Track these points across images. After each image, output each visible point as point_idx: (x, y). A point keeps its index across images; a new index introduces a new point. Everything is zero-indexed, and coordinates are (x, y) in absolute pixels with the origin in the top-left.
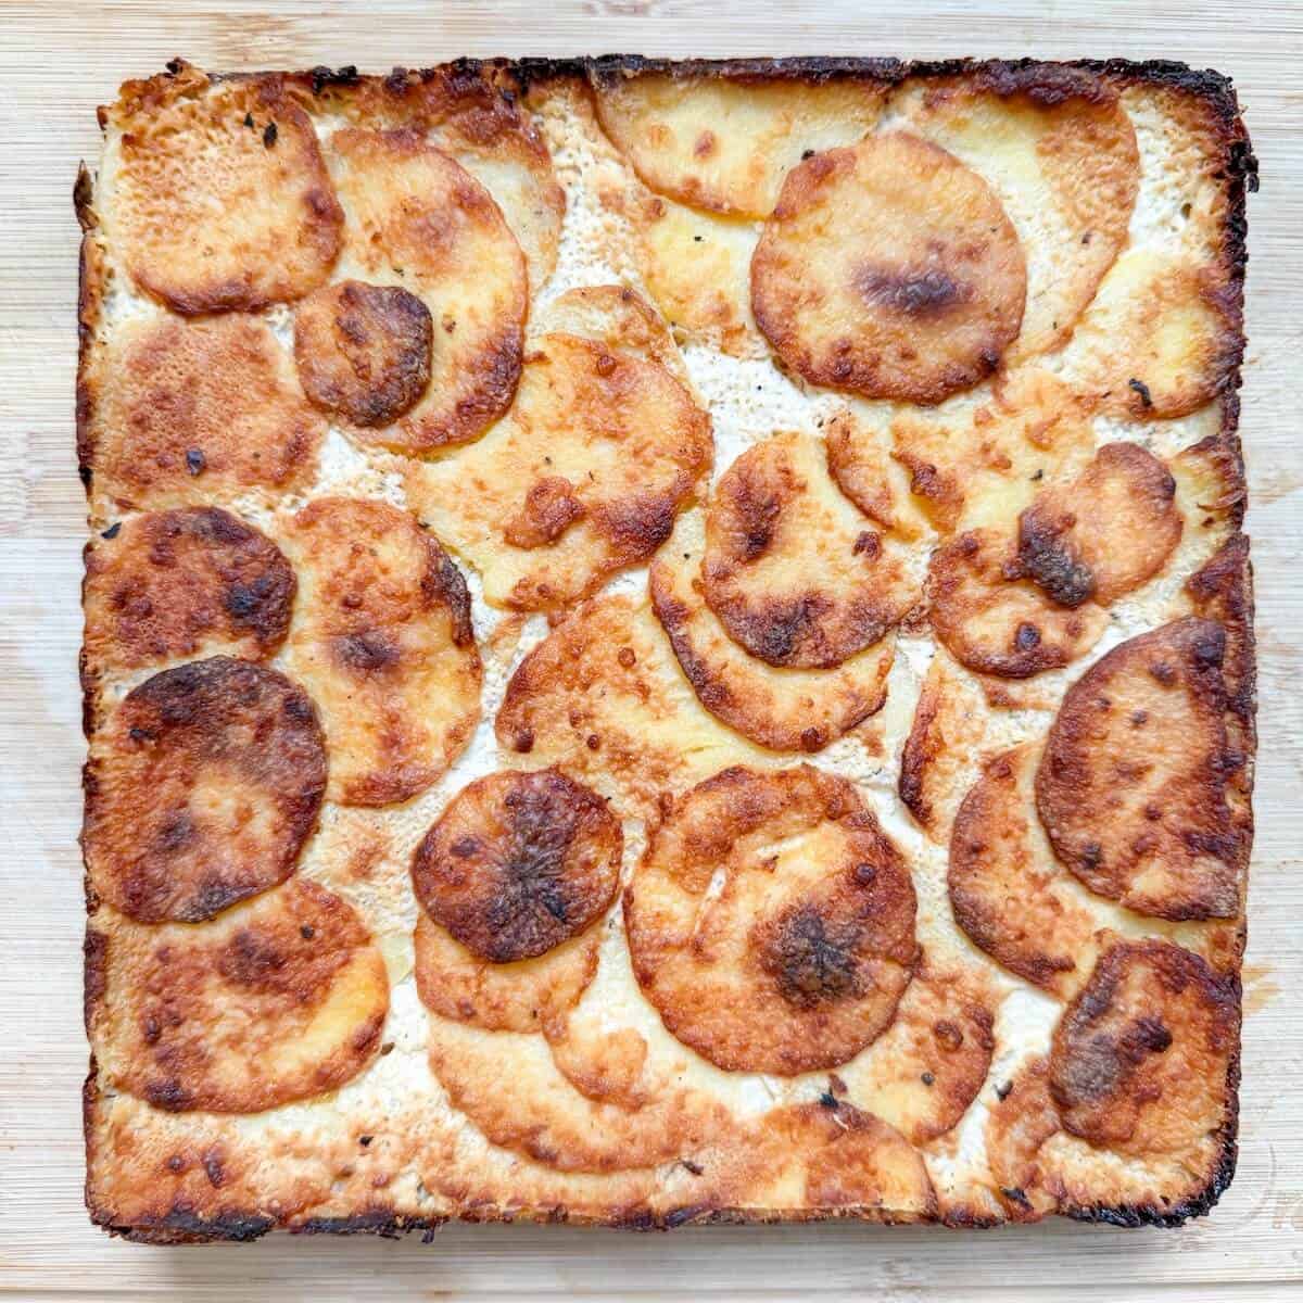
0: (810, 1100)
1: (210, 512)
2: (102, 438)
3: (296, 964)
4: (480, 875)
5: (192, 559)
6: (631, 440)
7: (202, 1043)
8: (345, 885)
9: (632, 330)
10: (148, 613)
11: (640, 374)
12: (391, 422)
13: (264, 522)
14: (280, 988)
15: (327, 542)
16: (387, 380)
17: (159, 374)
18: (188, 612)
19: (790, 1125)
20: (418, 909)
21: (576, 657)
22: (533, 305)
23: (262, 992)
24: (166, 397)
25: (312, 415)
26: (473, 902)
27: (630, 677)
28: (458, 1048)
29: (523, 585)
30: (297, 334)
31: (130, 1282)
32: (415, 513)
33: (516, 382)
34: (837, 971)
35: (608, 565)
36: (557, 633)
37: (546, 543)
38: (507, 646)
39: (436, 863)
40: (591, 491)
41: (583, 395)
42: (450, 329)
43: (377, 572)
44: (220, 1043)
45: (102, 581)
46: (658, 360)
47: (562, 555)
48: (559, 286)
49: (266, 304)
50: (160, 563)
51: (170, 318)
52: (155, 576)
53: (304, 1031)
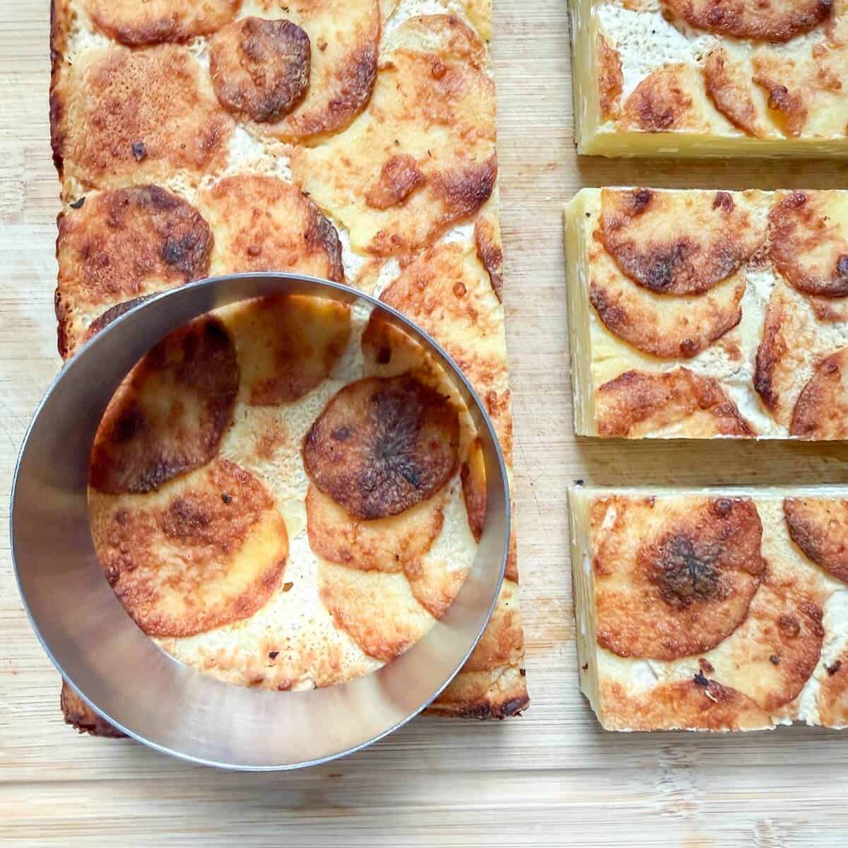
0: (685, 679)
1: (151, 188)
2: (71, 134)
3: (219, 522)
4: (354, 454)
5: (136, 222)
6: (459, 126)
7: (150, 584)
8: (254, 464)
9: (457, 45)
10: (106, 263)
11: (464, 76)
12: (280, 119)
13: (189, 196)
14: (207, 541)
15: (235, 208)
16: (277, 86)
17: (111, 88)
18: (135, 262)
19: (671, 699)
20: (308, 482)
21: (421, 290)
22: (383, 29)
23: (193, 544)
24: (117, 105)
25: (223, 116)
26: (348, 473)
27: (462, 305)
28: (341, 585)
29: (381, 236)
30: (212, 57)
31: (103, 773)
32: (299, 185)
33: (373, 85)
34: (706, 580)
35: (444, 218)
36: (406, 272)
37: (397, 203)
38: (369, 283)
39: (321, 444)
40: (429, 164)
41: (422, 93)
42: (323, 48)
43: (272, 229)
44: (164, 584)
45: (71, 238)
46: (477, 68)
47: (408, 213)
48: (402, 17)
49: (189, 37)
50: (115, 226)
51: (119, 48)
52: (111, 237)
53: (226, 574)
